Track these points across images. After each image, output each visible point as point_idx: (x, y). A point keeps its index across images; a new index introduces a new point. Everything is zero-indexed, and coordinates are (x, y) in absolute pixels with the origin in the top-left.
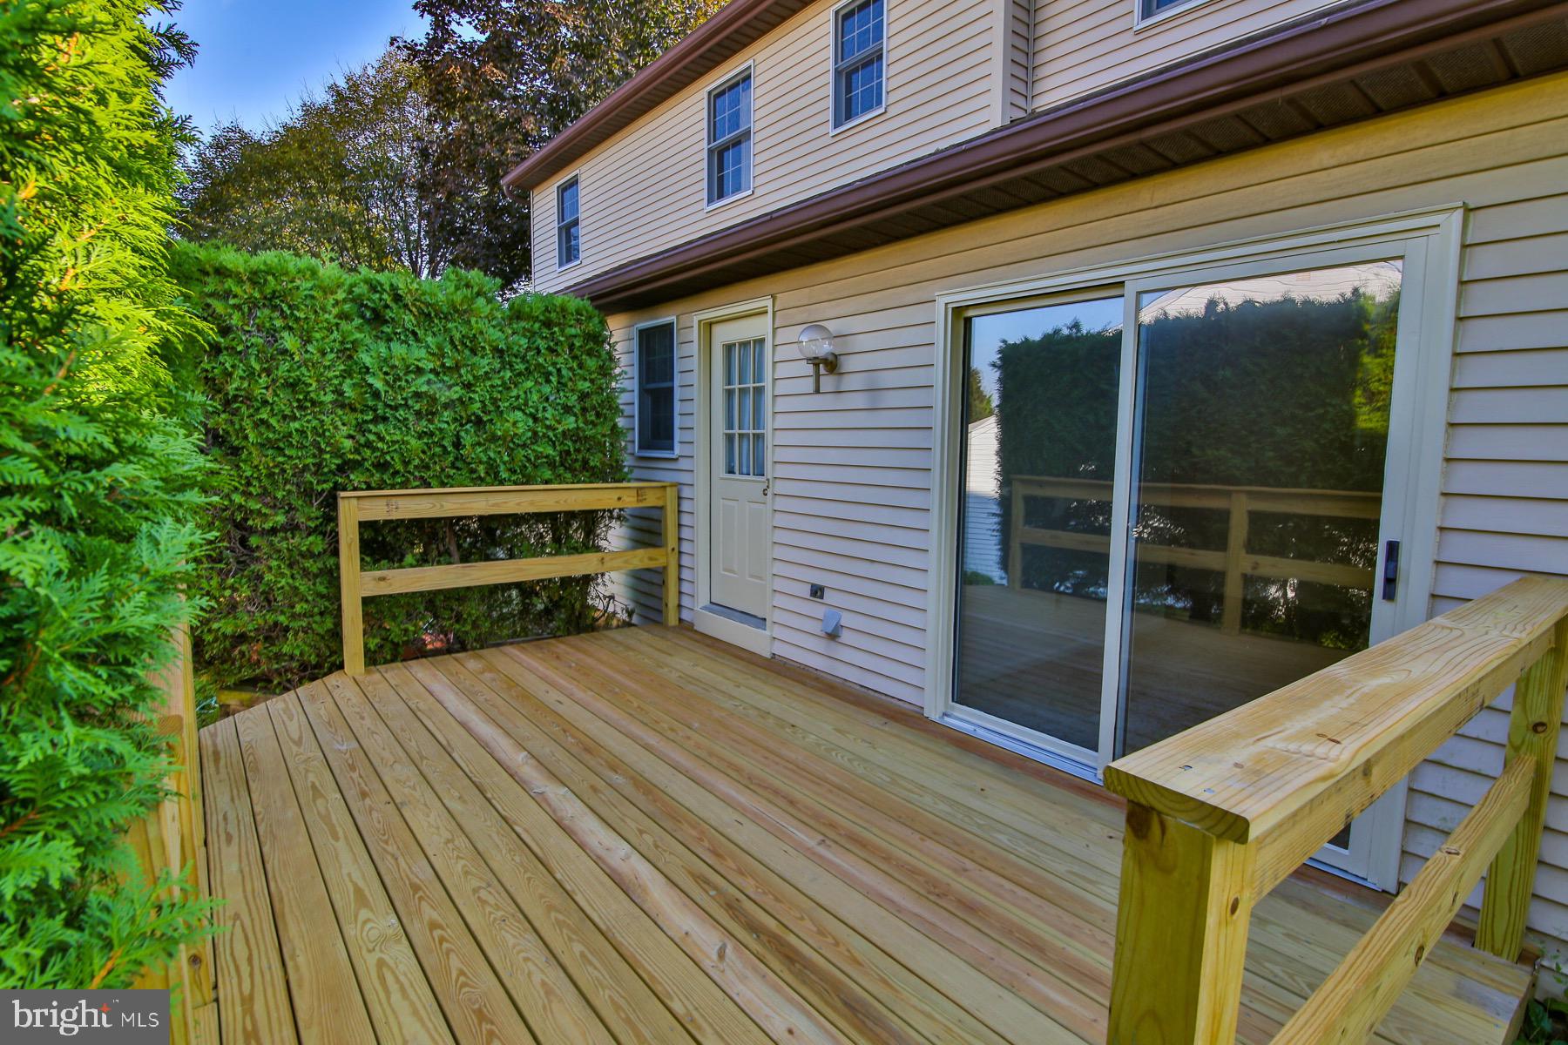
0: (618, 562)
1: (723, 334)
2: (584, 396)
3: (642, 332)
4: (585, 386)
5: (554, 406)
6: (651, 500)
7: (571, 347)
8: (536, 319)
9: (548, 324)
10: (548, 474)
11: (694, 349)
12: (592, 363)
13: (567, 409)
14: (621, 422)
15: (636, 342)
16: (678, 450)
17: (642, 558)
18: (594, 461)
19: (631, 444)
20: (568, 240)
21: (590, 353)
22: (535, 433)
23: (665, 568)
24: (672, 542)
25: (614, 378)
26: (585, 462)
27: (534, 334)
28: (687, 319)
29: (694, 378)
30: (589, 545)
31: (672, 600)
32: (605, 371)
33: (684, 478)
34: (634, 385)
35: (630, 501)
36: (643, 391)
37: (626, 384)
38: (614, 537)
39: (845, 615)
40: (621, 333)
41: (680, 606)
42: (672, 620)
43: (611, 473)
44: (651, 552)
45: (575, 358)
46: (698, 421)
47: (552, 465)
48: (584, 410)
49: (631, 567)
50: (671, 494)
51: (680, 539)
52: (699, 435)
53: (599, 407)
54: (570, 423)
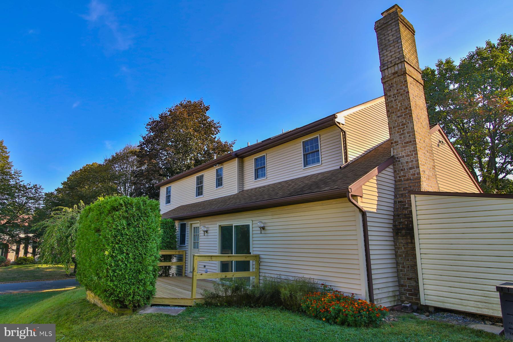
0: (175, 264)
1: (194, 226)
2: (171, 235)
3: (181, 224)
4: (171, 234)
5: (166, 237)
6: (181, 253)
7: (169, 227)
8: (164, 224)
9: (166, 224)
10: (164, 248)
11: (189, 228)
12: (172, 230)
13: (168, 238)
14: (176, 240)
15: (180, 226)
16: (186, 244)
17: (179, 264)
18: (172, 246)
19: (178, 244)
20: (168, 199)
21: (172, 228)
22: (163, 242)
23: (183, 266)
24: (184, 261)
25: (176, 232)
26: (170, 246)
27: (164, 226)
28: (188, 223)
29: (189, 232)
30: (170, 261)
31: (184, 271)
32: (175, 231)
33: (187, 249)
34: (179, 233)
35: (177, 253)
36: (181, 234)
37: (178, 233)
38: (174, 260)
39: (208, 269)
40: (177, 224)
41: (185, 273)
42: (184, 275)
43: (175, 248)
44: (181, 262)
45: (170, 229)
46: (189, 240)
47: (165, 247)
48: (171, 238)
49: (177, 265)
50: (184, 252)
51: (186, 260)
52: (189, 242)
53: (173, 237)
54: (168, 240)
